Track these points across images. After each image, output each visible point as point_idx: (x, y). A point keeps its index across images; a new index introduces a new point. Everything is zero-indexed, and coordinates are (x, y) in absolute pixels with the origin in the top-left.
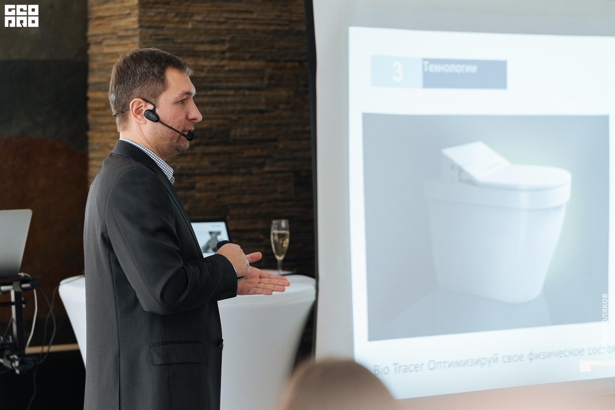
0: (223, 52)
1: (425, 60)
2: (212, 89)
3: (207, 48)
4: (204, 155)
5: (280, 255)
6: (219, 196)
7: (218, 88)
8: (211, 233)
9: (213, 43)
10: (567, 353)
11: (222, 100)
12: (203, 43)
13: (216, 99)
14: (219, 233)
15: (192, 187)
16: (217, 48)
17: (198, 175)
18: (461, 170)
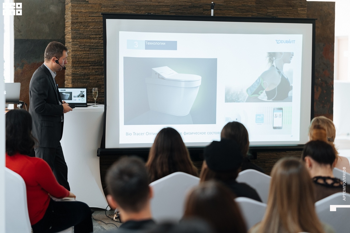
0: (100, 38)
1: (146, 41)
2: (96, 49)
3: (94, 36)
4: (93, 69)
5: (95, 98)
6: (98, 82)
7: (98, 49)
8: (81, 92)
9: (96, 35)
10: (199, 133)
11: (99, 52)
12: (93, 35)
13: (97, 52)
14: (84, 92)
15: (89, 79)
16: (98, 36)
17: (91, 75)
18: (159, 75)
